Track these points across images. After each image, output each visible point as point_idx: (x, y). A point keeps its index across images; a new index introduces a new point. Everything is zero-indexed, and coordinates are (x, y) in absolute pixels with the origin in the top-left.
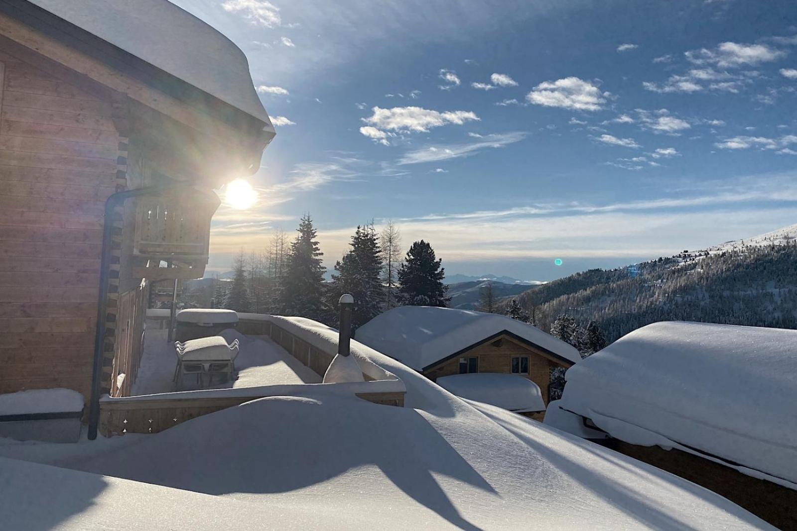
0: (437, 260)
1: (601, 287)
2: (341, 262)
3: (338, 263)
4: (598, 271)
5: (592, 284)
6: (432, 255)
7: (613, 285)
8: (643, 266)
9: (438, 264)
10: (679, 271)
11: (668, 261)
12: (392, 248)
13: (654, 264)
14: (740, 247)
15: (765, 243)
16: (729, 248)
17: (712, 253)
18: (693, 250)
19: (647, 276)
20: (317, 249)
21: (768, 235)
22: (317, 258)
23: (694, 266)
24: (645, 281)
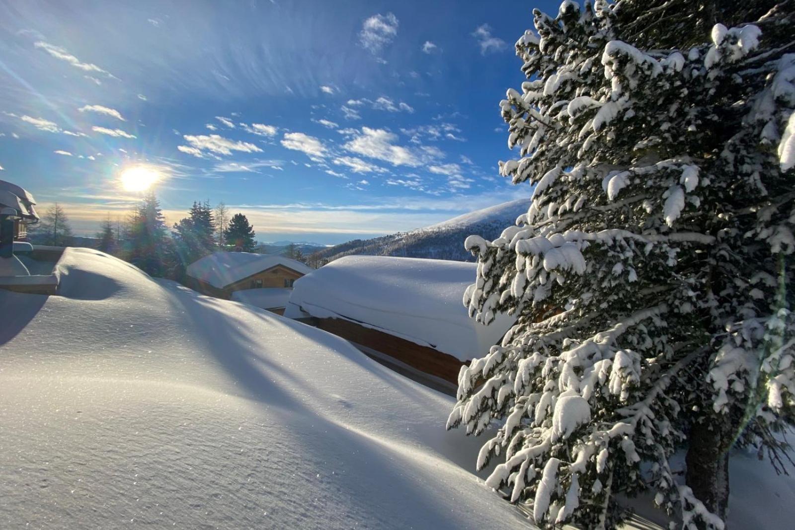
0: (250, 226)
1: (360, 248)
2: (179, 224)
3: (176, 224)
4: (359, 240)
5: (356, 247)
6: (246, 223)
7: (365, 248)
8: (380, 239)
9: (251, 229)
10: (395, 241)
11: (391, 237)
12: (223, 218)
13: (385, 238)
14: (420, 232)
15: (430, 230)
16: (416, 232)
17: (410, 234)
18: (402, 232)
19: (381, 244)
20: (160, 214)
21: (433, 226)
22: (161, 220)
23: (401, 240)
24: (380, 246)
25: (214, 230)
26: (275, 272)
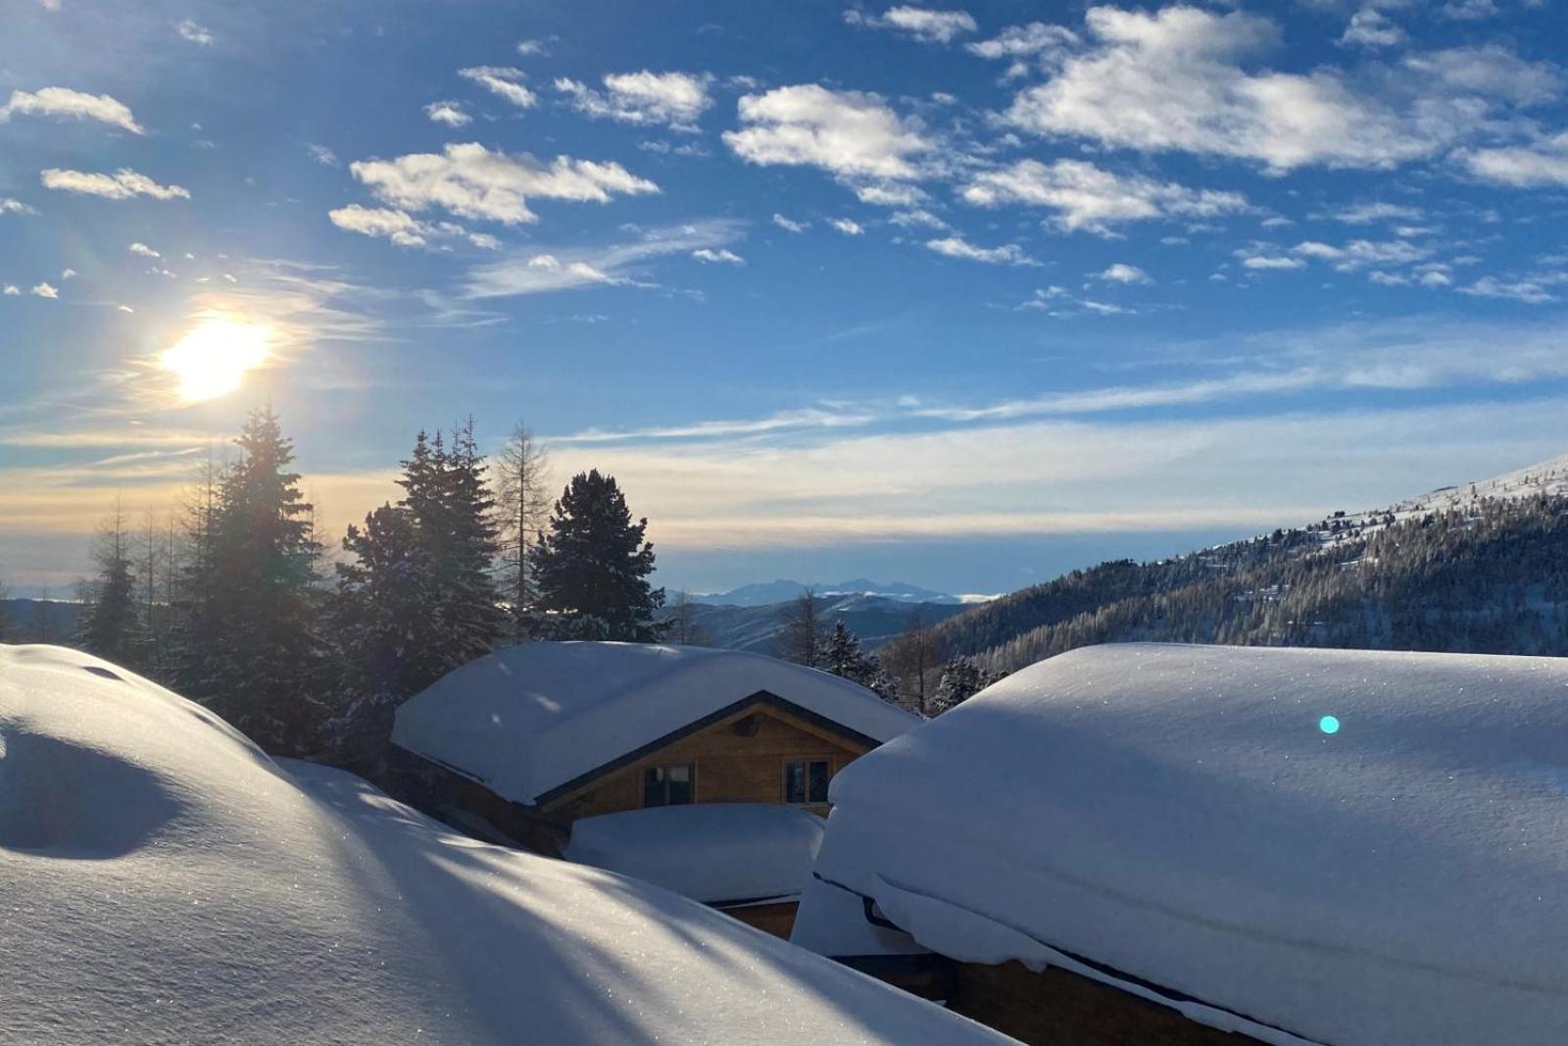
0: (634, 522)
1: (1131, 605)
2: (363, 529)
3: (352, 531)
4: (1125, 564)
5: (1112, 598)
6: (620, 511)
7: (1161, 600)
8: (1234, 552)
9: (637, 533)
10: (1320, 562)
11: (1296, 537)
12: (529, 497)
13: (1262, 548)
14: (1466, 503)
15: (1525, 492)
16: (1440, 505)
17: (1402, 517)
18: (1357, 510)
19: (1244, 577)
20: (295, 494)
21: (1533, 471)
22: (295, 517)
23: (1358, 550)
24: (1239, 589)
25: (494, 548)
26: (744, 728)
